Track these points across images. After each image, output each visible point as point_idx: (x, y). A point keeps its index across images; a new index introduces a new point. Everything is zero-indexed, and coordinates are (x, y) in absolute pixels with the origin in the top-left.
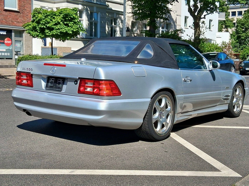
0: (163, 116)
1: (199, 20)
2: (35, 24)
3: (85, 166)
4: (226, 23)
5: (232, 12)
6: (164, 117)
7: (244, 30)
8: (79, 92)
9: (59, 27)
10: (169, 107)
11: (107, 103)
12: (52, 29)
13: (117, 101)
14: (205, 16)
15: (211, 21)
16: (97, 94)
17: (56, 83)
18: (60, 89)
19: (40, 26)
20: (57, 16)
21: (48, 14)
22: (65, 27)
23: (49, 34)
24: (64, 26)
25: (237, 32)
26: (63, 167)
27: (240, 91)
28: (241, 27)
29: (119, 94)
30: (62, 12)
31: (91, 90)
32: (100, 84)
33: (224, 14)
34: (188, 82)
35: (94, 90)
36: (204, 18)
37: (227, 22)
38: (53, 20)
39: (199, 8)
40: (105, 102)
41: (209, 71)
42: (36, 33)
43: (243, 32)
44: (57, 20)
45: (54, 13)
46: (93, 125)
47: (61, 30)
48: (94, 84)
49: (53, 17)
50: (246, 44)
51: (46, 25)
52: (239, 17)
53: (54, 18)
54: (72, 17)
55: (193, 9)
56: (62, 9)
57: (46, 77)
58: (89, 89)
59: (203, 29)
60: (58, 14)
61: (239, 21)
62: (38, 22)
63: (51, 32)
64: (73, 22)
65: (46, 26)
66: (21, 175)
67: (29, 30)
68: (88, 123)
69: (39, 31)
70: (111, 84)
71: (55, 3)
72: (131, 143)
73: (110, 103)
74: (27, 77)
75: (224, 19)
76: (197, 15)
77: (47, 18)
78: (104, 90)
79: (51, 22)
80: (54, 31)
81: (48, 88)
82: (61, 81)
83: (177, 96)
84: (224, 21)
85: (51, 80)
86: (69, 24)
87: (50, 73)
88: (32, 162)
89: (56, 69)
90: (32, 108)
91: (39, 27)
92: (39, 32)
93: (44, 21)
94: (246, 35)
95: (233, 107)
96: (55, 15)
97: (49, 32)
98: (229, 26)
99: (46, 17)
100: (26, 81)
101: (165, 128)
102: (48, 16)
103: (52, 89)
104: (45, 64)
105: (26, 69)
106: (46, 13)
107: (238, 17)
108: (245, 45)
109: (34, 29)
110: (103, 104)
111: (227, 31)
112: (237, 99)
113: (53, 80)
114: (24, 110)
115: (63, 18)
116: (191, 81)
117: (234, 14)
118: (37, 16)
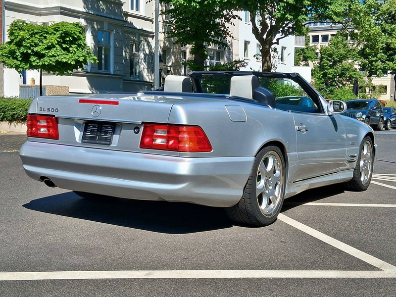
0: (270, 186)
1: (270, 47)
2: (13, 47)
3: (165, 265)
4: (305, 53)
5: (313, 36)
6: (271, 188)
7: (331, 63)
8: (143, 145)
9: (53, 53)
10: (278, 172)
11: (190, 163)
12: (43, 56)
13: (207, 160)
14: (278, 40)
15: (283, 48)
16: (175, 148)
17: (101, 132)
18: (108, 142)
19: (22, 49)
20: (51, 34)
21: (35, 31)
22: (64, 52)
23: (38, 63)
24: (62, 52)
25: (321, 67)
26: (131, 268)
27: (369, 149)
28: (327, 59)
29: (209, 148)
30: (59, 28)
31: (164, 142)
32: (179, 133)
33: (303, 38)
34: (303, 132)
35: (168, 142)
36: (277, 43)
37: (306, 51)
38: (44, 41)
39: (269, 28)
40: (188, 162)
41: (329, 116)
42: (15, 61)
43: (331, 66)
44: (51, 41)
45: (45, 30)
46: (167, 199)
47: (57, 58)
48: (169, 132)
49: (44, 36)
50: (334, 86)
51: (32, 48)
52: (324, 44)
53: (45, 38)
54: (75, 36)
55: (260, 29)
56: (58, 23)
57: (82, 122)
58: (159, 141)
59: (275, 60)
60: (52, 31)
61: (324, 51)
62: (19, 44)
63: (40, 60)
64: (76, 44)
65: (33, 51)
66: (68, 280)
67: (3, 56)
68: (160, 197)
69: (20, 59)
70: (197, 132)
71: (40, 15)
72: (222, 230)
73: (196, 163)
74: (47, 122)
75: (304, 47)
76: (266, 38)
77: (34, 37)
78: (185, 143)
79: (40, 44)
80: (46, 59)
81: (86, 141)
82: (110, 129)
83: (290, 154)
84: (303, 50)
85: (91, 127)
86: (71, 49)
87: (91, 116)
88: (76, 260)
89: (101, 108)
90: (57, 174)
91: (20, 52)
92: (19, 61)
93: (29, 41)
94: (334, 72)
95: (359, 174)
96: (47, 33)
97: (38, 61)
98: (310, 57)
99: (31, 35)
100: (45, 129)
101: (272, 205)
102: (34, 35)
103: (93, 141)
104: (81, 101)
105: (46, 109)
106: (33, 30)
107: (322, 45)
108: (333, 88)
109: (12, 54)
110: (184, 165)
111: (307, 65)
112: (364, 161)
113: (94, 127)
114: (43, 178)
115: (61, 37)
116: (306, 131)
117: (316, 39)
118: (17, 34)
